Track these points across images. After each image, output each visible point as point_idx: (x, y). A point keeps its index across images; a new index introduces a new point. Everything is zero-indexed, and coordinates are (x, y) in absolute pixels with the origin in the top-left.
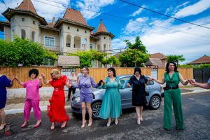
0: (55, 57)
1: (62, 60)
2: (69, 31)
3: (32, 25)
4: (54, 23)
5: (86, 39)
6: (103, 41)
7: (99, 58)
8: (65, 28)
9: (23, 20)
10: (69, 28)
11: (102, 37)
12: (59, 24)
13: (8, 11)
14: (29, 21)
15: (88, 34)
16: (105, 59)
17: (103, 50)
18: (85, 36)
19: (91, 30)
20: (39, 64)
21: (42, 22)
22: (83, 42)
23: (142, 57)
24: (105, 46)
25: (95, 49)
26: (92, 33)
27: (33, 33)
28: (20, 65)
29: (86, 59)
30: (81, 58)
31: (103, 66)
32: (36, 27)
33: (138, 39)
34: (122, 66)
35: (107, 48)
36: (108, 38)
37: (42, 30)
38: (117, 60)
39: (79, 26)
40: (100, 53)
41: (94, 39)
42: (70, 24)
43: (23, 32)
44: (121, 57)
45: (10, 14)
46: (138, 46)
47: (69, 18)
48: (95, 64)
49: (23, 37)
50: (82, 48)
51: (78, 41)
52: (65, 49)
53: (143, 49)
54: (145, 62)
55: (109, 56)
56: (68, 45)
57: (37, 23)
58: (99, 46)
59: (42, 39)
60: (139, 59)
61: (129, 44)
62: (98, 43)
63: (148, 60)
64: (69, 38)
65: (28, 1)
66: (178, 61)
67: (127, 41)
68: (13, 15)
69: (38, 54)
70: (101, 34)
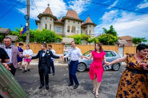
0: (61, 38)
1: (65, 40)
2: (69, 23)
3: (50, 21)
4: (61, 19)
6: (89, 28)
7: (86, 39)
8: (67, 21)
9: (46, 19)
10: (69, 21)
11: (88, 26)
12: (64, 20)
13: (40, 15)
14: (49, 19)
15: (80, 24)
16: (89, 39)
17: (89, 34)
18: (78, 26)
19: (82, 22)
20: (53, 42)
21: (55, 19)
22: (77, 29)
23: (113, 39)
24: (90, 31)
25: (84, 34)
26: (83, 23)
27: (51, 25)
28: (45, 42)
29: (78, 40)
30: (75, 39)
31: (88, 44)
32: (52, 22)
33: (111, 27)
35: (92, 33)
36: (92, 26)
37: (55, 23)
38: (97, 41)
39: (74, 20)
40: (87, 36)
41: (84, 27)
42: (70, 19)
43: (46, 25)
44: (99, 38)
46: (111, 32)
47: (70, 16)
48: (83, 42)
49: (46, 28)
50: (76, 32)
51: (74, 28)
52: (67, 34)
53: (114, 34)
54: (115, 42)
55: (92, 38)
56: (68, 31)
57: (53, 20)
58: (86, 32)
59: (55, 29)
60: (111, 40)
61: (105, 30)
62: (86, 29)
63: (117, 40)
64: (69, 27)
65: (48, 9)
66: (140, 42)
67: (104, 28)
68: (42, 17)
69: (53, 37)
70: (88, 24)
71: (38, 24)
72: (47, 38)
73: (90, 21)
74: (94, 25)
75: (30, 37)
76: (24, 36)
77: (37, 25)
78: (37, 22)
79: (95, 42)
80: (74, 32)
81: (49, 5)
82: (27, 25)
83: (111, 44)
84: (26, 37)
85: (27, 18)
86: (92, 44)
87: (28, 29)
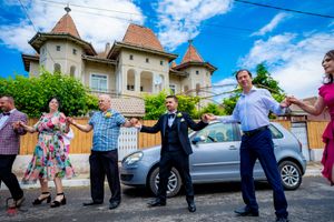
2: (131, 62)
3: (72, 56)
5: (162, 76)
6: (197, 78)
8: (125, 57)
9: (58, 48)
10: (131, 58)
11: (192, 72)
12: (116, 52)
13: (37, 36)
14: (67, 49)
15: (166, 67)
18: (160, 70)
19: (171, 60)
21: (88, 50)
22: (156, 80)
24: (198, 86)
26: (175, 64)
27: (72, 70)
32: (78, 59)
33: (261, 68)
36: (203, 72)
37: (87, 63)
39: (149, 54)
41: (178, 75)
42: (134, 51)
43: (57, 67)
45: (40, 42)
47: (133, 42)
51: (147, 80)
55: (205, 104)
56: (130, 87)
57: (80, 53)
58: (187, 88)
59: (87, 79)
62: (186, 82)
64: (131, 75)
65: (66, 20)
68: (44, 43)
70: (190, 65)
71: (32, 66)
73: (197, 57)
74: (211, 69)
77: (27, 69)
78: (28, 62)
80: (150, 90)
81: (68, 9)
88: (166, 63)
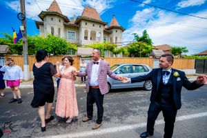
0: (75, 48)
1: (80, 51)
2: (86, 26)
3: (59, 23)
4: (75, 20)
5: (100, 33)
6: (115, 34)
7: (111, 49)
8: (83, 24)
9: (52, 19)
10: (86, 24)
11: (114, 31)
12: (79, 21)
13: (42, 13)
14: (56, 19)
15: (102, 29)
16: (115, 50)
17: (114, 42)
18: (99, 31)
19: (104, 25)
20: (64, 54)
21: (66, 20)
22: (98, 35)
23: (147, 48)
24: (116, 38)
25: (108, 42)
26: (106, 27)
27: (59, 29)
28: (52, 55)
31: (114, 56)
32: (61, 24)
33: (145, 32)
34: (130, 56)
35: (119, 40)
36: (119, 31)
37: (66, 26)
38: (126, 51)
39: (94, 22)
40: (111, 45)
41: (108, 32)
42: (88, 21)
43: (52, 29)
44: (128, 48)
45: (43, 15)
46: (145, 39)
47: (87, 15)
48: (107, 54)
49: (52, 33)
50: (97, 40)
51: (93, 34)
52: (84, 42)
53: (148, 42)
54: (149, 53)
55: (119, 48)
56: (86, 38)
57: (62, 21)
58: (111, 38)
59: (66, 36)
60: (144, 50)
61: (137, 37)
62: (111, 36)
63: (152, 51)
64: (86, 32)
65: (54, 4)
66: (181, 52)
67: (135, 34)
68: (45, 16)
69: (64, 47)
70: (113, 28)
71: (40, 27)
72: (55, 49)
73: (116, 24)
74: (122, 30)
75: (29, 47)
76: (19, 45)
77: (38, 28)
78: (38, 25)
79: (123, 53)
80: (95, 40)
82: (22, 28)
83: (144, 55)
84: (22, 47)
85: (22, 17)
86: (119, 56)
87: (25, 35)
88: (102, 26)
